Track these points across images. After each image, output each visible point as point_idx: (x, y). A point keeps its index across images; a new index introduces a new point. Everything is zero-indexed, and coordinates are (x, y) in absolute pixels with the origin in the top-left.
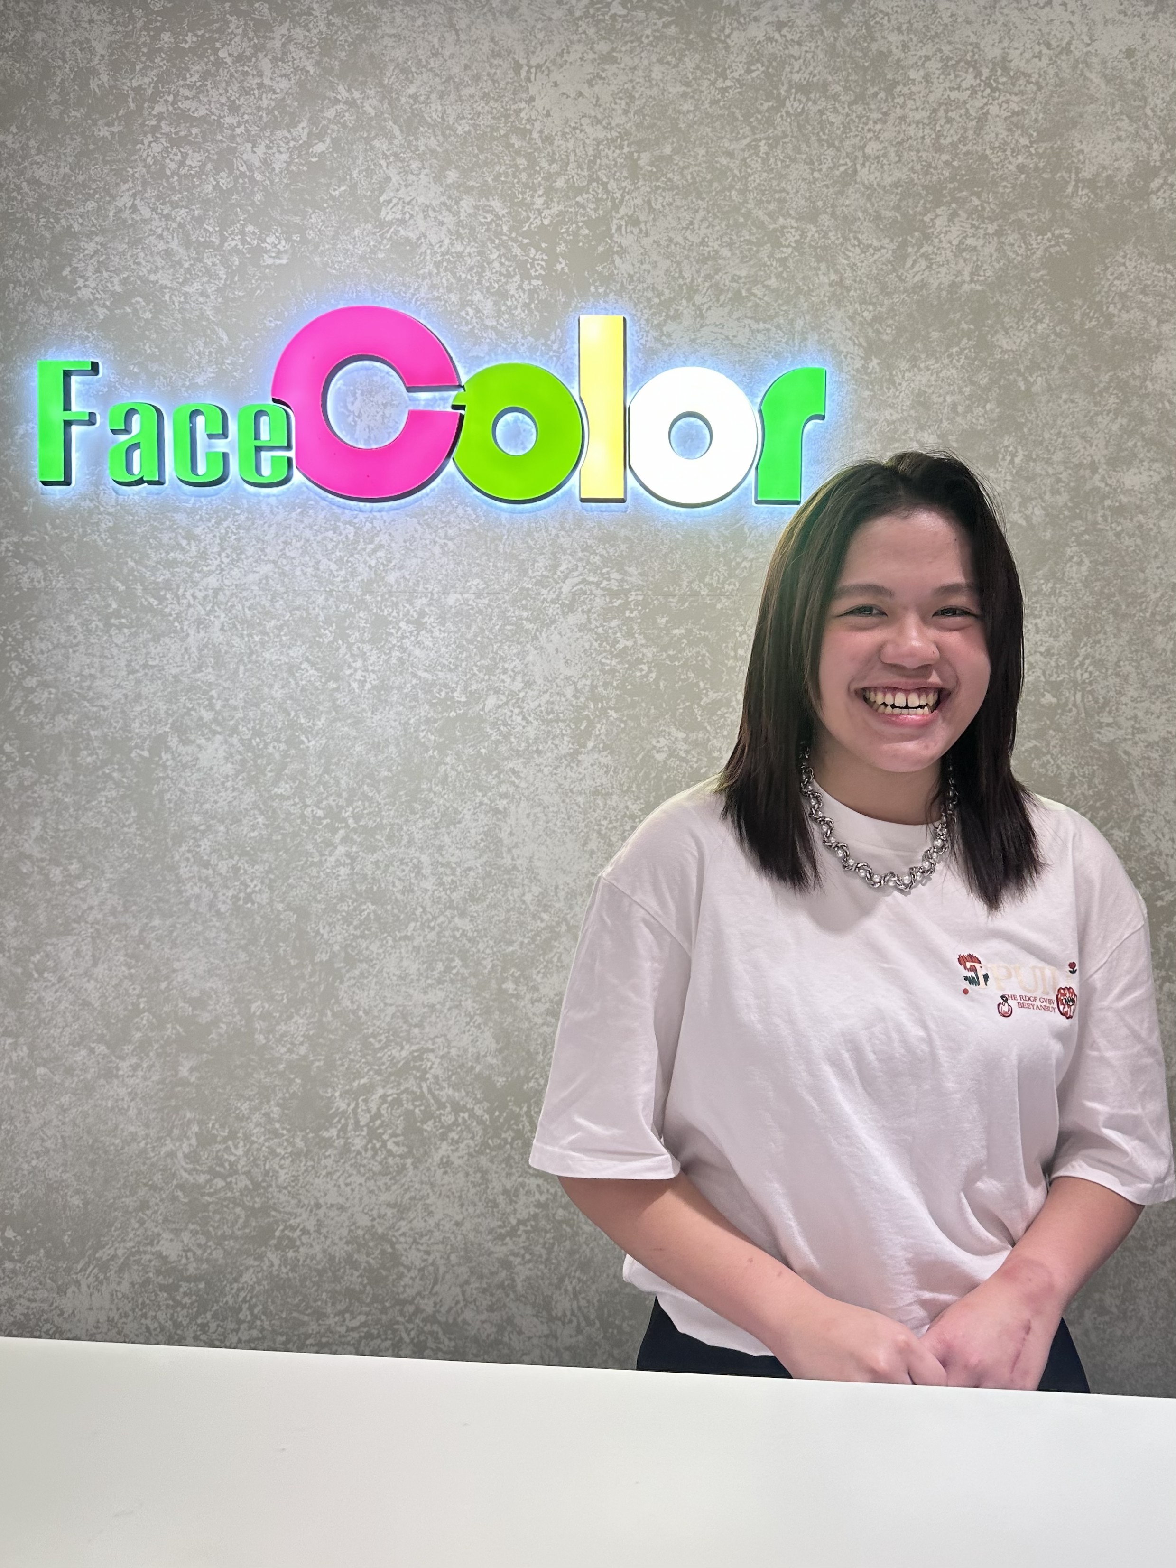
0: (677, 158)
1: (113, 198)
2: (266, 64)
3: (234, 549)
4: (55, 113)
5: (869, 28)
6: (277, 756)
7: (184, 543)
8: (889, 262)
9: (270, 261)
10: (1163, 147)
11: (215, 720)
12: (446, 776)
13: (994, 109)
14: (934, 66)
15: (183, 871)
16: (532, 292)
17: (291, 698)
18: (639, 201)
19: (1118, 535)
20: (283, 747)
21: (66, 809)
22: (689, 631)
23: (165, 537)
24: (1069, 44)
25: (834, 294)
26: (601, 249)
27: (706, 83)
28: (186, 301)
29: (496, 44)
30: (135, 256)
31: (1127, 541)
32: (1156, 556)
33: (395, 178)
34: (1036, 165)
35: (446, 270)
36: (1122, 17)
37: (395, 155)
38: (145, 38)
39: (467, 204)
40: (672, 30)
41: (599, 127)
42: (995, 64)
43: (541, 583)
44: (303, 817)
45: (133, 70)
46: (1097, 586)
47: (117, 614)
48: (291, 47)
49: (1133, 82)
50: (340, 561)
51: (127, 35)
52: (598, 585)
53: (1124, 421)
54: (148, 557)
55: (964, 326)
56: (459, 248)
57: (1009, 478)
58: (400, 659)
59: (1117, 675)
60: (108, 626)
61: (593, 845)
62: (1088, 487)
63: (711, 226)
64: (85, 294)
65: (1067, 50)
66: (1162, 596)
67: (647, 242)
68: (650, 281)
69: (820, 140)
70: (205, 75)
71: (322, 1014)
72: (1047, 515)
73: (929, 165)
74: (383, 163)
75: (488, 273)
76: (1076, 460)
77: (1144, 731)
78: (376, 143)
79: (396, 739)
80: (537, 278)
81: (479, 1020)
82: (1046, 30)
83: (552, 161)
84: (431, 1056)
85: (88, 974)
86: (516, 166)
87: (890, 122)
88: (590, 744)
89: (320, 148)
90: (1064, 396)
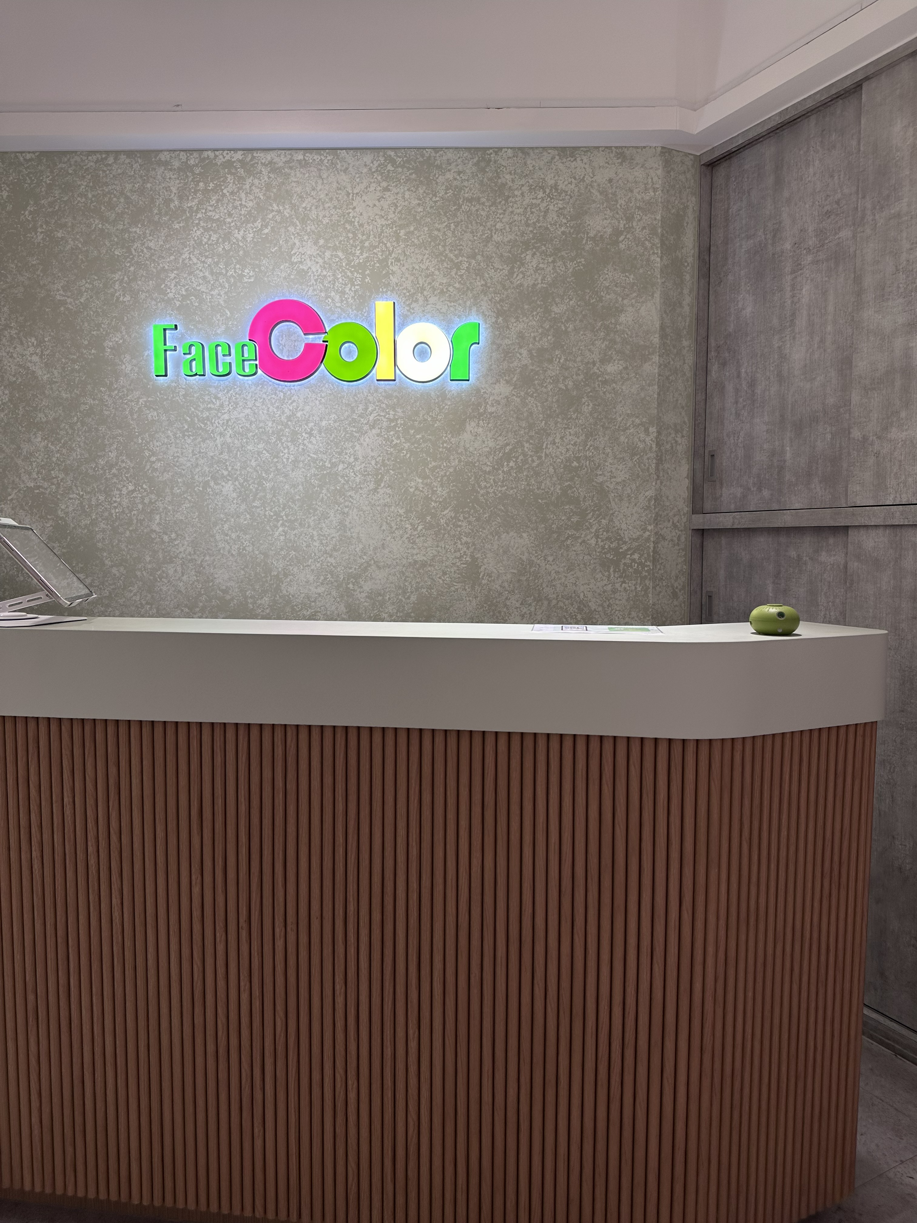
0: (416, 232)
1: (181, 254)
2: (243, 195)
3: (235, 403)
4: (156, 218)
5: (497, 173)
6: (254, 490)
7: (214, 400)
8: (506, 275)
9: (246, 280)
10: (625, 222)
11: (229, 475)
12: (323, 498)
13: (551, 207)
14: (525, 189)
15: (218, 537)
16: (356, 291)
17: (259, 465)
18: (400, 251)
19: (604, 393)
20: (256, 486)
21: (169, 512)
22: (423, 436)
23: (206, 398)
24: (584, 177)
25: (483, 290)
26: (384, 272)
27: (428, 199)
28: (212, 298)
29: (339, 184)
30: (191, 279)
31: (608, 395)
32: (621, 402)
33: (298, 244)
34: (570, 232)
35: (320, 282)
36: (607, 165)
37: (298, 233)
38: (192, 185)
39: (328, 254)
40: (414, 176)
41: (383, 219)
42: (552, 187)
43: (361, 416)
44: (265, 515)
45: (188, 199)
46: (595, 415)
47: (187, 430)
48: (253, 188)
49: (612, 193)
50: (277, 407)
51: (186, 184)
52: (384, 416)
53: (607, 343)
54: (200, 406)
55: (538, 302)
56: (325, 273)
57: (558, 368)
58: (303, 449)
59: (604, 453)
60: (184, 436)
61: (384, 527)
62: (592, 372)
63: (431, 261)
64: (171, 295)
65: (583, 180)
66: (623, 419)
67: (403, 269)
68: (405, 286)
69: (477, 223)
70: (218, 201)
71: (275, 596)
72: (574, 384)
73: (523, 233)
74: (292, 237)
75: (337, 284)
76: (586, 361)
77: (615, 477)
78: (289, 228)
79: (302, 483)
80: (357, 285)
81: (338, 599)
82: (573, 172)
83: (363, 235)
84: (319, 614)
85: (180, 579)
86: (348, 237)
87: (506, 214)
88: (382, 485)
89: (266, 231)
90: (581, 333)
